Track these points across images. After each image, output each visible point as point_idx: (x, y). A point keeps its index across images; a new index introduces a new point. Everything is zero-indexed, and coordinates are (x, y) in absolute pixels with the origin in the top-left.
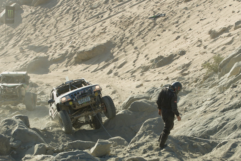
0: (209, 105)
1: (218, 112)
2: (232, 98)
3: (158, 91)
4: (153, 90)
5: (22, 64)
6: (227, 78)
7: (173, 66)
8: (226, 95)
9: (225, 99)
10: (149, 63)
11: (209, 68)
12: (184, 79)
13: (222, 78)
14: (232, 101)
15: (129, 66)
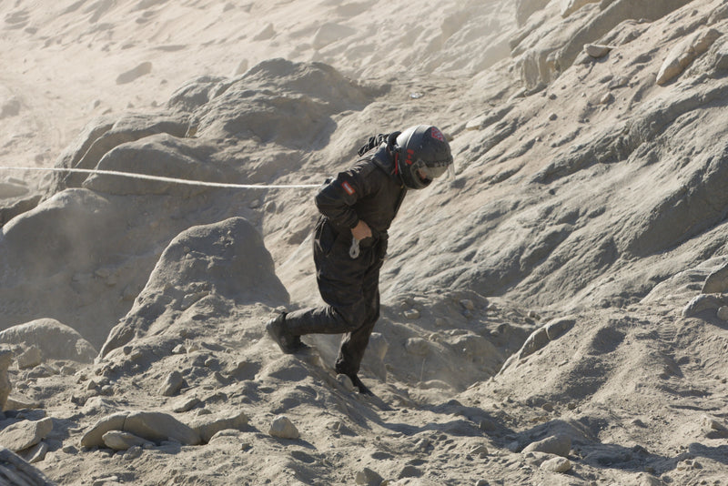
0: (476, 149)
1: (524, 185)
2: (588, 113)
3: (228, 92)
4: (205, 92)
6: (558, 16)
8: (559, 100)
9: (554, 118)
12: (353, 32)
13: (536, 17)
14: (586, 126)
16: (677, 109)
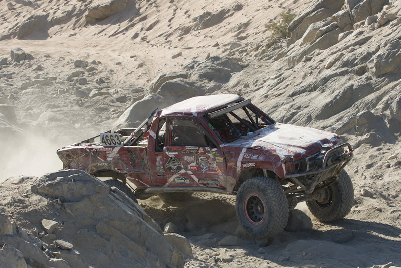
0: (272, 86)
1: (285, 98)
2: (304, 78)
4: (194, 65)
5: (10, 26)
6: (298, 45)
7: (224, 26)
8: (297, 72)
9: (295, 78)
10: (190, 22)
11: (275, 30)
12: (240, 45)
13: (292, 46)
14: (304, 80)
15: (163, 27)
16: (331, 77)
